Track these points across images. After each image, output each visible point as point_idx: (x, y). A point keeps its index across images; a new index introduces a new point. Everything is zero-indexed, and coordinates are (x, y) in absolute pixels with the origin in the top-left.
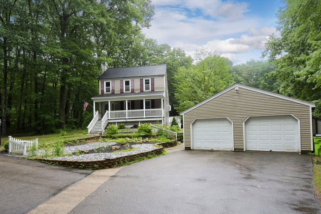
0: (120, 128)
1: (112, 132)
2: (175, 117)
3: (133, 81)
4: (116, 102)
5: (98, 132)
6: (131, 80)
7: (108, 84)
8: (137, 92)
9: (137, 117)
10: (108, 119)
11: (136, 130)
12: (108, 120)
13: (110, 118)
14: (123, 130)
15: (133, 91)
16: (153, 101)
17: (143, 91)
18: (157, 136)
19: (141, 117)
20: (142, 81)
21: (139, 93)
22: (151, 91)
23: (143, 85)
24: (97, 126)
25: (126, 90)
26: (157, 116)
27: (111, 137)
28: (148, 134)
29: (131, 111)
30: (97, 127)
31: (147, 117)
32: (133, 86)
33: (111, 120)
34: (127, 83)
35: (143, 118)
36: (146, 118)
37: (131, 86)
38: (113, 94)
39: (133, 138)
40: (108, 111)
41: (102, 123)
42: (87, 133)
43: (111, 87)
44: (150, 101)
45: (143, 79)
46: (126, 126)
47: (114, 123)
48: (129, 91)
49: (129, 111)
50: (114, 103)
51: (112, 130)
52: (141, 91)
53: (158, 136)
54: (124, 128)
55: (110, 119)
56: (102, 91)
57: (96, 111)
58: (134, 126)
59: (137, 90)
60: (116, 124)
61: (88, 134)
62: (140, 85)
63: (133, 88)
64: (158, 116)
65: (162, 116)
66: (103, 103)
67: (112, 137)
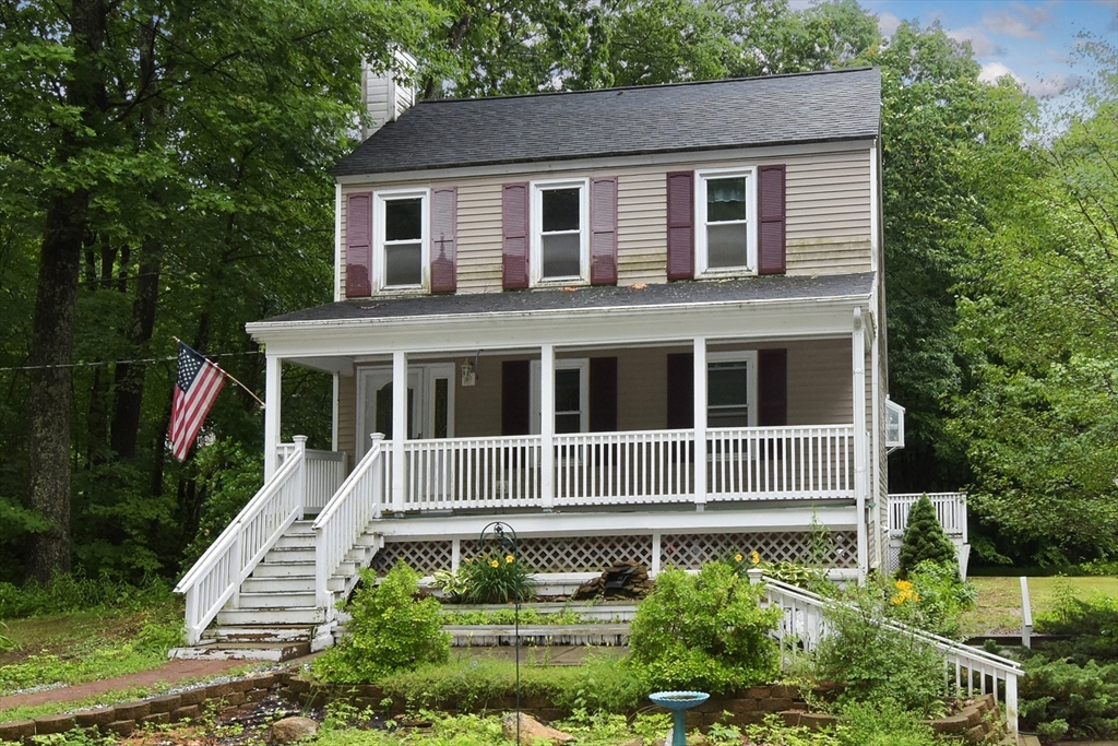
0: (485, 590)
1: (384, 642)
2: (934, 499)
3: (608, 195)
4: (466, 368)
5: (283, 634)
6: (595, 183)
7: (404, 219)
8: (640, 285)
9: (636, 499)
10: (387, 506)
11: (625, 615)
12: (388, 516)
13: (399, 504)
14: (508, 610)
15: (606, 274)
16: (774, 357)
17: (690, 277)
18: (830, 693)
19: (670, 498)
20: (680, 186)
21: (652, 293)
22: (762, 272)
23: (691, 226)
24: (283, 571)
25: (549, 269)
26: (816, 494)
27: (367, 694)
28: (740, 680)
29: (585, 439)
30: (281, 578)
31: (727, 496)
32: (607, 232)
33: (411, 515)
34: (561, 209)
35: (689, 507)
36: (713, 506)
37: (594, 233)
38: (444, 296)
39: (580, 714)
40: (389, 436)
41: (321, 544)
42: (179, 643)
43: (425, 240)
44: (751, 359)
45: (690, 175)
46: (542, 577)
47: (440, 547)
48: (577, 271)
49: (569, 439)
50: (448, 371)
51: (381, 626)
52: (672, 278)
53: (831, 699)
54: (513, 597)
55: (407, 507)
56: (359, 275)
57: (286, 436)
58: (610, 577)
59: (637, 266)
60: (456, 557)
61: (181, 653)
62: (670, 227)
63: (605, 251)
64: (821, 494)
65: (860, 494)
66: (361, 376)
67: (379, 694)
